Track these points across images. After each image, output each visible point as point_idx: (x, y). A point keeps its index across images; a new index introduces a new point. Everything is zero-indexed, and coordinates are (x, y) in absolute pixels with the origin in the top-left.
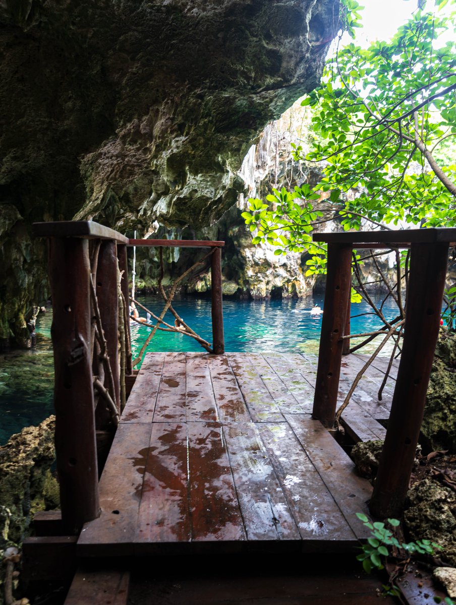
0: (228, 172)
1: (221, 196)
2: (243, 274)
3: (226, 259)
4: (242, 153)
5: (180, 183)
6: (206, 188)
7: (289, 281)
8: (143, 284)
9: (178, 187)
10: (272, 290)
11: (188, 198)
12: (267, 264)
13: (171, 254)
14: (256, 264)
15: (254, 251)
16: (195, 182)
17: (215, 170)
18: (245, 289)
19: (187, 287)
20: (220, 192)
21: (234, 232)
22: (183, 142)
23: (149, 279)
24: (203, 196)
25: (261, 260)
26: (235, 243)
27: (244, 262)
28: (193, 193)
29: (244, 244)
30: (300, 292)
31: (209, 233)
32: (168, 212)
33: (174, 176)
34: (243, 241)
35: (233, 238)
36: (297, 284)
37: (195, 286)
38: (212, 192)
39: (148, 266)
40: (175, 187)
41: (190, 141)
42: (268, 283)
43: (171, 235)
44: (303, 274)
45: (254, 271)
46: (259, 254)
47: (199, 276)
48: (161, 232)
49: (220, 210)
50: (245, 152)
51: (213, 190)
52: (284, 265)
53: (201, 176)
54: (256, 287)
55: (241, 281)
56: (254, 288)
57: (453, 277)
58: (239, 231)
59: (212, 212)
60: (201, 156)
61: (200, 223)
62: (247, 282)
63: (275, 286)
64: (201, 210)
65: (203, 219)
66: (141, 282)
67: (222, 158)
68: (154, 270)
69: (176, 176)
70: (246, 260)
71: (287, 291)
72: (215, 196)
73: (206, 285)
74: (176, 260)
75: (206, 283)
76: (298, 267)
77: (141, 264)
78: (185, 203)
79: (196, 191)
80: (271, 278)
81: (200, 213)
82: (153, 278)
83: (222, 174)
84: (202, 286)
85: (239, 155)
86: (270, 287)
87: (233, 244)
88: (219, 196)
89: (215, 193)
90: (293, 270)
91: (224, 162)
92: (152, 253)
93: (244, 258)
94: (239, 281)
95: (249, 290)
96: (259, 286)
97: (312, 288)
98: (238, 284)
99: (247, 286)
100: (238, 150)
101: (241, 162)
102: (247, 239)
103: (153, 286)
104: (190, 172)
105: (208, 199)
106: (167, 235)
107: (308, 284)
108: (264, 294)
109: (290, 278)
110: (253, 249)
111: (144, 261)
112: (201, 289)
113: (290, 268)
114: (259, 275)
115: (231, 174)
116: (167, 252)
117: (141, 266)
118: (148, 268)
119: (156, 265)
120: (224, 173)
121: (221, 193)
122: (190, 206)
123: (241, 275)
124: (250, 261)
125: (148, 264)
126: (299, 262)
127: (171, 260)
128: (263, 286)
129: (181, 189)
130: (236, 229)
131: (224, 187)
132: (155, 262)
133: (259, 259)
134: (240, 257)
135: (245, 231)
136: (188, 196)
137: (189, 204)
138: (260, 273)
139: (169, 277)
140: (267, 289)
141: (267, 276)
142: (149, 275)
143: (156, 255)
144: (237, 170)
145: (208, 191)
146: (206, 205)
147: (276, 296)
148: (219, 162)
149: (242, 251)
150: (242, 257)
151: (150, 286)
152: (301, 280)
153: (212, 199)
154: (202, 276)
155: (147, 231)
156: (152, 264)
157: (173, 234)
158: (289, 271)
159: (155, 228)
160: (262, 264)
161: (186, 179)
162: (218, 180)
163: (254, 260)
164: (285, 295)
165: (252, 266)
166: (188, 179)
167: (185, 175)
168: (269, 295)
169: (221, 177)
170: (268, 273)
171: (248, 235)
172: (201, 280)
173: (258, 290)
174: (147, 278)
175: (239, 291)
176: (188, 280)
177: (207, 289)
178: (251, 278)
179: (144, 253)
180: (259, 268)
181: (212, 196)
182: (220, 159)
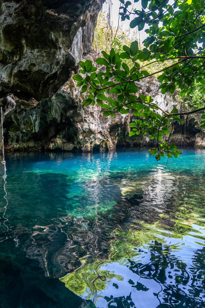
0: (60, 48)
1: (56, 72)
2: (77, 138)
3: (66, 130)
4: (72, 34)
5: (18, 54)
6: (43, 63)
7: (103, 141)
8: (18, 146)
9: (16, 57)
10: (94, 147)
11: (27, 71)
12: (91, 132)
13: (33, 128)
14: (84, 132)
15: (82, 124)
16: (32, 57)
17: (49, 46)
18: (78, 147)
19: (44, 146)
20: (55, 67)
21: (70, 113)
22: (15, 9)
23: (21, 143)
24: (41, 70)
25: (87, 130)
26: (71, 120)
27: (77, 131)
28: (32, 67)
29: (77, 120)
30: (110, 148)
31: (55, 115)
32: (9, 82)
33: (12, 48)
34: (76, 119)
35: (70, 117)
36: (108, 143)
37: (48, 146)
38: (48, 67)
39: (21, 135)
40: (13, 57)
41: (23, 10)
42: (91, 143)
43: (33, 116)
44: (111, 137)
45: (83, 136)
46: (86, 126)
47: (51, 140)
48: (27, 115)
49: (56, 85)
50: (75, 34)
51: (49, 65)
52: (100, 132)
53: (38, 52)
54: (84, 145)
55: (76, 143)
56: (83, 146)
57: (188, 137)
58: (73, 113)
59: (49, 85)
60: (36, 32)
61: (40, 94)
62: (79, 143)
63: (95, 145)
64: (40, 83)
65: (43, 91)
66: (17, 145)
67: (54, 36)
68: (24, 137)
69: (14, 48)
70: (78, 130)
71: (102, 147)
72: (51, 71)
73: (55, 145)
74: (37, 131)
75: (55, 144)
76: (108, 133)
77: (16, 134)
78: (26, 76)
79: (34, 65)
80: (93, 140)
81: (39, 86)
82: (24, 142)
83: (55, 50)
84: (53, 146)
85: (69, 35)
86: (93, 145)
87: (70, 121)
88: (54, 71)
89: (51, 68)
90: (106, 135)
91: (57, 40)
92: (22, 127)
93: (77, 129)
94: (75, 142)
95: (80, 148)
96: (86, 145)
97: (115, 145)
98: (74, 144)
99: (79, 145)
100: (69, 31)
101: (71, 42)
102: (78, 117)
103: (24, 147)
104: (27, 46)
105: (45, 74)
106: (31, 116)
107: (114, 143)
108: (89, 149)
109: (104, 140)
110: (82, 123)
111: (18, 132)
112: (52, 148)
113: (104, 133)
114: (86, 138)
115: (63, 51)
116: (31, 127)
117: (16, 135)
118: (21, 136)
119: (26, 134)
120: (57, 49)
121: (55, 69)
122: (30, 79)
123: (76, 139)
124: (80, 130)
125: (20, 134)
126: (109, 130)
127: (34, 131)
128: (89, 145)
129: (20, 60)
130: (72, 112)
131: (58, 63)
132: (24, 132)
133: (86, 129)
134: (74, 128)
135: (77, 113)
136: (27, 69)
137: (29, 77)
138: (86, 137)
139: (34, 141)
140: (91, 146)
141: (91, 139)
142: (21, 141)
143: (24, 128)
144: (68, 49)
145: (45, 66)
146: (44, 79)
147: (96, 150)
148: (52, 40)
149: (75, 124)
150: (76, 128)
151: (22, 147)
152: (110, 140)
153: (49, 74)
154: (52, 140)
155: (7, 108)
156: (23, 134)
157: (34, 116)
158: (103, 136)
159: (13, 106)
160: (87, 132)
161: (23, 51)
162: (53, 56)
163: (83, 130)
164: (101, 149)
165: (81, 134)
166: (25, 51)
167: (22, 48)
168: (92, 150)
169: (55, 53)
170: (91, 137)
171: (79, 115)
172: (52, 142)
173: (86, 147)
174: (20, 142)
175: (75, 148)
176: (45, 143)
177: (56, 147)
178: (82, 140)
179: (17, 128)
180: (86, 134)
181: (48, 71)
182: (53, 36)
